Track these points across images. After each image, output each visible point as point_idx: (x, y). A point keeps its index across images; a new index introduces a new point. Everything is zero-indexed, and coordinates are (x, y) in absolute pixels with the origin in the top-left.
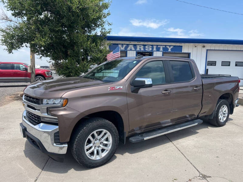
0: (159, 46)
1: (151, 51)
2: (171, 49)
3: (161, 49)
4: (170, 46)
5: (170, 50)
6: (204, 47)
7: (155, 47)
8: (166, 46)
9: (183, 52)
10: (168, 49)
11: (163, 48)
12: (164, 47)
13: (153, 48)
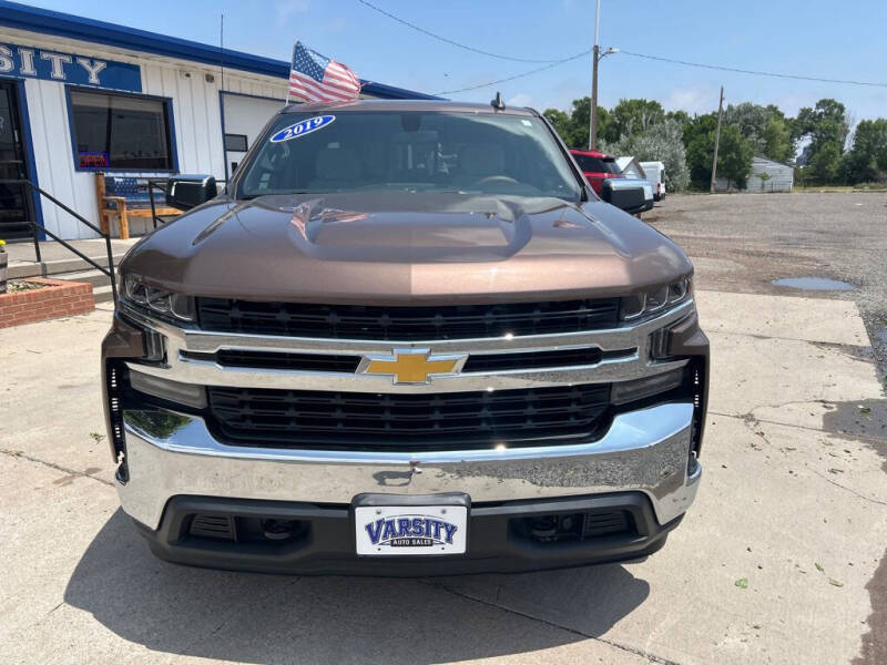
0: (45, 56)
1: (11, 73)
2: (99, 75)
3: (58, 72)
4: (92, 60)
5: (94, 79)
6: (210, 79)
7: (27, 57)
8: (74, 57)
9: (144, 92)
10: (87, 74)
11: (65, 67)
12: (68, 59)
13: (17, 61)
